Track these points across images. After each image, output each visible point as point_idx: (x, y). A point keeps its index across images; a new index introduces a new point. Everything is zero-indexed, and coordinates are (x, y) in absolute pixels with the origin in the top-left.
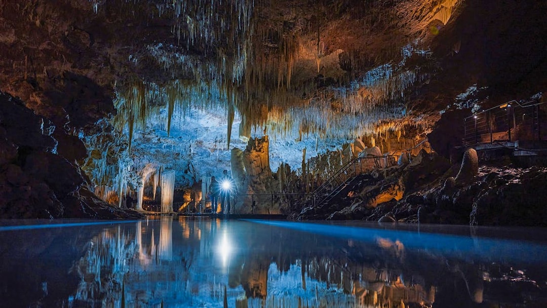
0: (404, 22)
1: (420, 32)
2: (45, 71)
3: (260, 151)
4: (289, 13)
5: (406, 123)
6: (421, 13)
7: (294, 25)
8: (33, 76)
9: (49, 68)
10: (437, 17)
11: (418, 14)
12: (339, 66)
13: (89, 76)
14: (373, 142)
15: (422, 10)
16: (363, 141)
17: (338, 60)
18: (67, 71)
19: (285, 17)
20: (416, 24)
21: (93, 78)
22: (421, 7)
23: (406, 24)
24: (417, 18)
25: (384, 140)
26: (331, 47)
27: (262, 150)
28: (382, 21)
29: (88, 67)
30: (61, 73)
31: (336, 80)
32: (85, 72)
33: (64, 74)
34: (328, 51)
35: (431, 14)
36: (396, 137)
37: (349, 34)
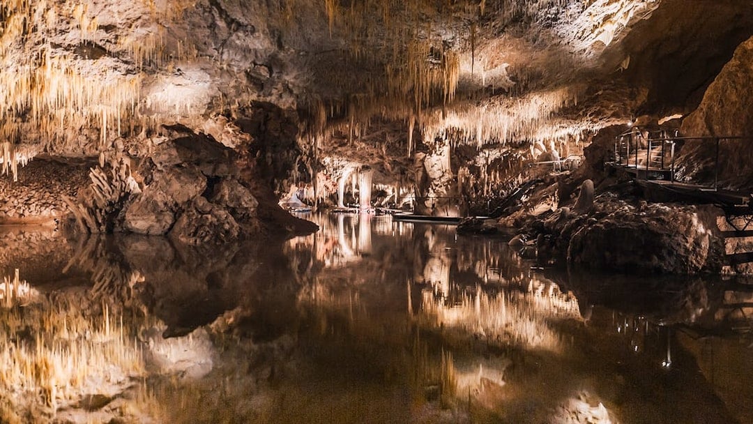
0: (566, 41)
1: (585, 50)
2: (237, 103)
3: (441, 154)
4: (446, 34)
5: (584, 128)
6: (583, 34)
7: (453, 44)
8: (229, 108)
9: (240, 99)
10: (599, 38)
11: (579, 35)
12: (507, 78)
13: (272, 102)
14: (552, 144)
15: (583, 32)
16: (544, 144)
17: (505, 72)
18: (253, 101)
19: (443, 37)
20: (579, 43)
21: (276, 103)
22: (582, 29)
23: (568, 43)
24: (580, 38)
25: (563, 144)
26: (495, 63)
27: (442, 154)
28: (543, 40)
29: (271, 94)
30: (249, 103)
31: (507, 91)
32: (268, 99)
33: (251, 104)
34: (493, 65)
35: (593, 35)
36: (575, 140)
37: (512, 50)
